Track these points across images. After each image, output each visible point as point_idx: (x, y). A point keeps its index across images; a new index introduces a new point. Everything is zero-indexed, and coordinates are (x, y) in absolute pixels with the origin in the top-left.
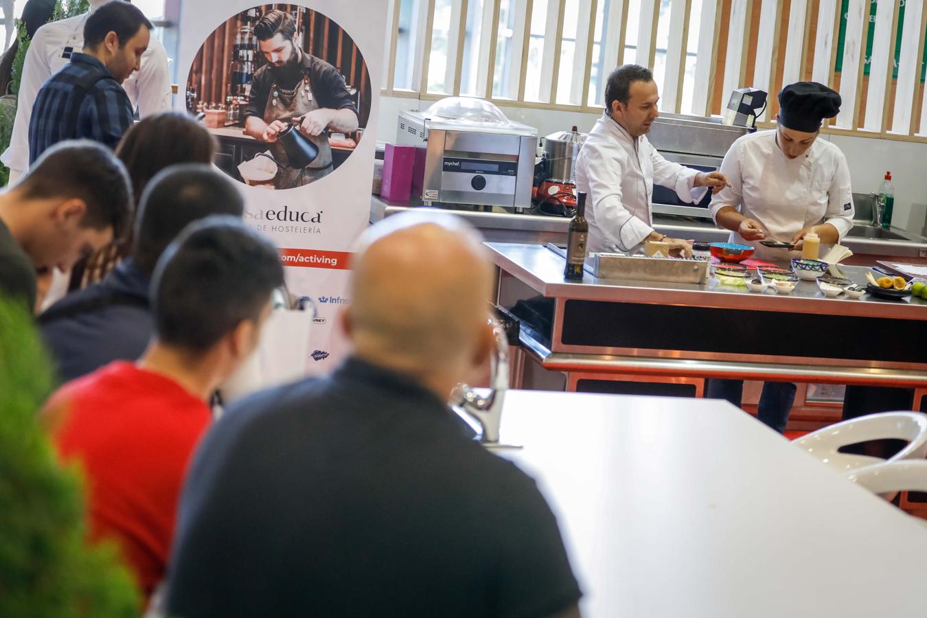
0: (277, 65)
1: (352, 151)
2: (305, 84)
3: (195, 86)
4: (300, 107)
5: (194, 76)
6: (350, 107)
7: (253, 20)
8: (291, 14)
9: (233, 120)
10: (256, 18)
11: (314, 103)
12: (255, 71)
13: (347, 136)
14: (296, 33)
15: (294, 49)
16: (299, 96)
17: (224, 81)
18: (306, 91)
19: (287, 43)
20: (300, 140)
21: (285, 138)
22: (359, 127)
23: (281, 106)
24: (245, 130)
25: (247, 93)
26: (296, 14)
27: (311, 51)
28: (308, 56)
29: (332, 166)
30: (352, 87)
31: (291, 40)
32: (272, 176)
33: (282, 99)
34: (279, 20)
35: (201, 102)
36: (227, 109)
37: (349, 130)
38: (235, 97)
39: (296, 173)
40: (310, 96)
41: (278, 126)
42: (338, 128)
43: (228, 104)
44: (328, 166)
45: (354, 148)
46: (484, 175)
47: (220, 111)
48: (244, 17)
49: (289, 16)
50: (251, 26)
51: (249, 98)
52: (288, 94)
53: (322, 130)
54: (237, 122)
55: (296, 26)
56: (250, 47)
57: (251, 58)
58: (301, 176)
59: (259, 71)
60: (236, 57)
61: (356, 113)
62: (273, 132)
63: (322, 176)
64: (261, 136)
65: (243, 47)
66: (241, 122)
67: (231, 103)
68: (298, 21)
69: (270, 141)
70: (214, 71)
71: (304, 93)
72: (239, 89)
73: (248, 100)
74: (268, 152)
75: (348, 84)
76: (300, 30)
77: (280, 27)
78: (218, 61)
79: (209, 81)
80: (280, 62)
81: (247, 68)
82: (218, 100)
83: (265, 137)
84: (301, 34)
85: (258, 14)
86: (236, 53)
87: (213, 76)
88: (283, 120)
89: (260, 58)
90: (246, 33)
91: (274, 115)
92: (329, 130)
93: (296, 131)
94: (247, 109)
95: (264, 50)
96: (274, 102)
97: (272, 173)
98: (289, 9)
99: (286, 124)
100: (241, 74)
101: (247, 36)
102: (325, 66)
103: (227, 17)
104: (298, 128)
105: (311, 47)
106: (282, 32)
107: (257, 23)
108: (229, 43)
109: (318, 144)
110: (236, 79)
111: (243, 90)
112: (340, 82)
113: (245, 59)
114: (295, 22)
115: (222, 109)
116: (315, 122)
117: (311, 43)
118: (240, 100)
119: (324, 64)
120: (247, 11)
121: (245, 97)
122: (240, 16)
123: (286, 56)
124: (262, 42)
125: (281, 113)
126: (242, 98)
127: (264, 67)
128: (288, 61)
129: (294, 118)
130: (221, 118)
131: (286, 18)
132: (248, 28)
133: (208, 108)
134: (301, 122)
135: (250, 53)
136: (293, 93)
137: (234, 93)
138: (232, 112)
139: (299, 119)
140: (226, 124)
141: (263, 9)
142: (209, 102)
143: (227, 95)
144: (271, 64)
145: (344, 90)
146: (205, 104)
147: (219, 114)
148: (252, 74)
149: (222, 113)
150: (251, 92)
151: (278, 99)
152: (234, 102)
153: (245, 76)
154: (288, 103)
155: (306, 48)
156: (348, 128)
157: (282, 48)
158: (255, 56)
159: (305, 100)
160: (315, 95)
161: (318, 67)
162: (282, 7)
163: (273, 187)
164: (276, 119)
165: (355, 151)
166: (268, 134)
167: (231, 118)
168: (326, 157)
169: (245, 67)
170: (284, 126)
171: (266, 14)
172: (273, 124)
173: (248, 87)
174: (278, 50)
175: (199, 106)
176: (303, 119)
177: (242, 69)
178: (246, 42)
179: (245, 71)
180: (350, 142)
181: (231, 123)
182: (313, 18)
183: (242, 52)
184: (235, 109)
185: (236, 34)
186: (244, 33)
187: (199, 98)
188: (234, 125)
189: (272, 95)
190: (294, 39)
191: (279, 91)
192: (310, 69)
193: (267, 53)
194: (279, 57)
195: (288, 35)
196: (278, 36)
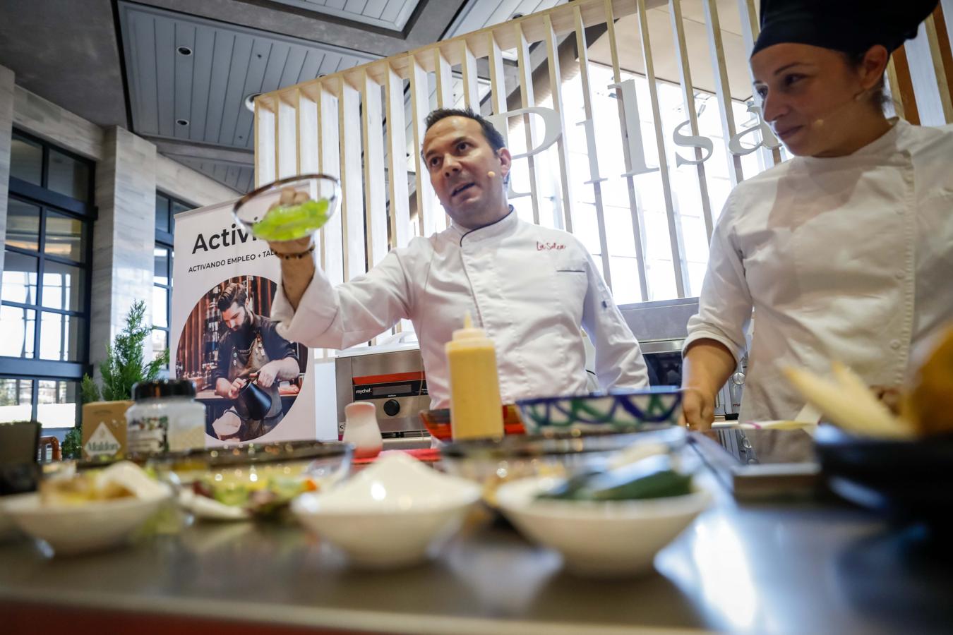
0: (235, 330)
1: (296, 397)
2: (258, 342)
3: (181, 360)
4: (256, 363)
5: (180, 352)
6: (291, 355)
8: (242, 284)
9: (207, 384)
10: (219, 294)
11: (266, 358)
12: (220, 338)
13: (291, 383)
14: (247, 299)
15: (246, 313)
17: (200, 352)
18: (260, 348)
19: (242, 308)
20: (258, 394)
21: (246, 393)
22: (300, 372)
23: (240, 366)
24: (215, 391)
25: (216, 359)
26: (246, 283)
27: (260, 312)
28: (258, 317)
29: (282, 414)
31: (244, 306)
32: (236, 430)
33: (240, 358)
34: (234, 291)
35: (185, 373)
36: (203, 375)
37: (292, 377)
38: (208, 364)
39: (256, 425)
40: (263, 352)
41: (240, 383)
42: (284, 376)
43: (203, 370)
44: (278, 415)
45: (298, 393)
46: (398, 399)
47: (199, 377)
48: (210, 295)
49: (241, 286)
50: (216, 301)
51: (217, 362)
52: (244, 353)
53: (273, 381)
54: (210, 385)
55: (247, 293)
56: (216, 319)
57: (217, 329)
58: (261, 426)
59: (223, 337)
60: (206, 329)
61: (296, 359)
62: (235, 389)
63: (276, 424)
64: (226, 395)
65: (211, 320)
66: (212, 385)
67: (205, 369)
68: (248, 288)
69: (234, 398)
70: (193, 345)
71: (258, 350)
72: (210, 357)
73: (216, 364)
74: (233, 408)
76: (250, 295)
77: (235, 297)
78: (195, 335)
79: (190, 353)
80: (237, 326)
81: (215, 338)
82: (197, 369)
83: (230, 394)
84: (251, 299)
85: (220, 290)
86: (207, 326)
87: (192, 349)
88: (242, 378)
89: (223, 326)
90: (212, 308)
91: (235, 374)
92: (279, 379)
93: (255, 386)
94: (217, 372)
95: (225, 319)
96: (235, 362)
97: (237, 426)
98: (240, 280)
99: (245, 380)
100: (211, 343)
101: (213, 310)
102: (271, 323)
103: (198, 299)
104: (255, 382)
105: (260, 309)
106: (237, 301)
107: (220, 298)
108: (202, 320)
109: (271, 394)
110: (209, 347)
111: (213, 356)
113: (213, 330)
114: (246, 289)
115: (200, 375)
116: (268, 375)
117: (260, 305)
118: (212, 366)
120: (212, 290)
121: (214, 362)
122: (208, 296)
123: (241, 321)
124: (223, 313)
125: (241, 371)
126: (213, 363)
127: (226, 334)
128: (243, 325)
129: (251, 374)
130: (200, 383)
131: (239, 288)
132: (214, 303)
134: (257, 377)
135: (216, 324)
136: (249, 352)
137: (207, 361)
138: (206, 377)
139: (256, 374)
140: (203, 388)
141: (223, 285)
142: (191, 373)
143: (202, 363)
144: (231, 330)
146: (188, 374)
147: (197, 380)
149: (200, 379)
150: (219, 357)
151: (237, 359)
152: (208, 368)
153: (213, 344)
154: (246, 361)
155: (256, 311)
156: (291, 374)
157: (238, 314)
158: (219, 325)
159: (259, 357)
160: (266, 351)
161: (266, 325)
162: (235, 280)
163: (239, 440)
164: (237, 377)
165: (299, 395)
166: (232, 391)
168: (277, 406)
169: (214, 337)
170: (243, 382)
171: (225, 288)
172: (235, 383)
173: (216, 353)
174: (235, 317)
175: (185, 376)
176: (259, 374)
177: (211, 338)
178: (213, 315)
179: (214, 340)
180: (294, 388)
181: (206, 387)
182: (259, 282)
183: (211, 325)
184: (208, 374)
185: (206, 311)
186: (211, 309)
187: (184, 370)
188: (208, 388)
189: (233, 356)
190: (246, 305)
191: (238, 352)
192: (260, 328)
193: (227, 321)
194: (236, 323)
195: (241, 302)
196: (234, 305)
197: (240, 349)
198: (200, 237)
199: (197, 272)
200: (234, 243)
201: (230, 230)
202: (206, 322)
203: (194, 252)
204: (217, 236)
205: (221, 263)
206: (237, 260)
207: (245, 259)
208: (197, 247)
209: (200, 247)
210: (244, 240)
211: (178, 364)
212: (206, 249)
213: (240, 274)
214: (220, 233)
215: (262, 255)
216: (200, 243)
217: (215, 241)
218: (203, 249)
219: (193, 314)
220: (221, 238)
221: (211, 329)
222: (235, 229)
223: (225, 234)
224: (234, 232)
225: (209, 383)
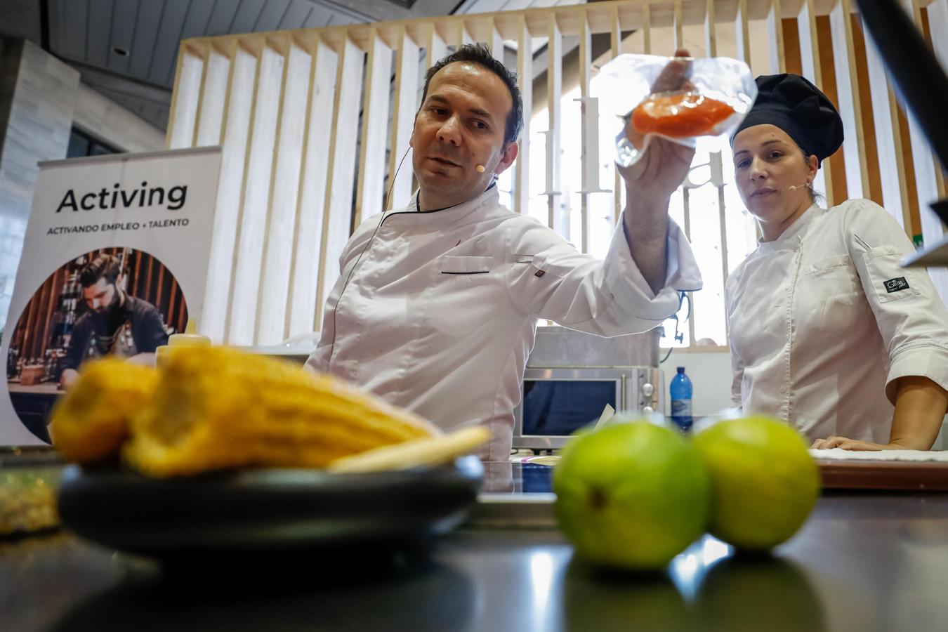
0: (98, 311)
3: (18, 342)
5: (19, 332)
7: (80, 267)
8: (117, 256)
9: (49, 376)
10: (84, 265)
11: (134, 349)
14: (120, 276)
15: (116, 293)
16: (118, 342)
17: (46, 334)
18: (127, 337)
19: (111, 286)
23: (97, 355)
24: (59, 384)
25: (66, 345)
26: (121, 257)
27: (134, 294)
28: (131, 299)
30: (170, 326)
31: (114, 284)
34: (104, 264)
35: (20, 359)
36: (45, 363)
38: (54, 350)
40: (131, 342)
47: (38, 366)
48: (72, 266)
49: (115, 259)
50: (78, 274)
51: (67, 349)
52: (106, 341)
54: (53, 376)
55: (121, 269)
56: (75, 295)
57: (73, 308)
59: (80, 319)
60: (59, 306)
65: (68, 296)
66: (56, 377)
67: (50, 356)
68: (123, 263)
70: (38, 324)
71: (125, 339)
72: (59, 341)
73: (66, 351)
75: (165, 323)
76: (125, 271)
77: (105, 271)
78: (42, 313)
79: (31, 335)
80: (101, 308)
81: (70, 318)
82: (37, 355)
84: (125, 276)
85: (85, 261)
86: (60, 302)
87: (36, 330)
89: (83, 306)
90: (72, 282)
94: (64, 361)
95: (87, 297)
96: (91, 351)
98: (115, 252)
100: (63, 325)
101: (73, 285)
102: (147, 307)
103: (55, 268)
105: (135, 289)
106: (106, 276)
107: (84, 270)
108: (56, 294)
110: (59, 330)
111: (63, 341)
112: (158, 322)
113: (69, 308)
114: (120, 264)
115: (41, 364)
117: (136, 284)
118: (59, 353)
119: (146, 305)
120: (74, 261)
121: (64, 348)
122: (67, 267)
123: (107, 301)
124: (86, 289)
126: (61, 350)
127: (85, 315)
128: (110, 306)
130: (38, 373)
131: (111, 261)
132: (75, 276)
133: (26, 364)
135: (74, 302)
136: (112, 340)
137: (54, 347)
138: (49, 366)
140: (42, 380)
141: (91, 256)
142: (28, 359)
143: (46, 349)
144: (93, 311)
145: (161, 330)
146: (25, 360)
147: (37, 370)
148: (73, 324)
149: (40, 369)
150: (71, 343)
151: (96, 348)
152: (53, 355)
153: (66, 327)
155: (129, 291)
157: (105, 292)
158: (78, 304)
159: (125, 347)
160: (135, 341)
161: (140, 309)
162: (108, 251)
167: (48, 373)
169: (68, 317)
171: (93, 259)
173: (68, 338)
174: (100, 296)
175: (19, 363)
177: (65, 319)
178: (72, 291)
179: (67, 321)
181: (46, 378)
182: (139, 258)
183: (66, 302)
184: (53, 363)
185: (63, 284)
186: (70, 282)
187: (20, 355)
188: (50, 381)
189: (90, 344)
190: (117, 283)
191: (97, 339)
192: (132, 313)
193: (90, 300)
194: (101, 303)
195: (112, 279)
196: (102, 281)
197: (103, 335)
198: (71, 193)
199: (59, 234)
200: (113, 205)
201: (111, 190)
202: (60, 298)
203: (59, 210)
204: (93, 196)
205: (92, 229)
206: (114, 227)
207: (125, 226)
208: (63, 204)
209: (69, 205)
210: (127, 204)
211: (13, 346)
212: (75, 209)
213: (116, 245)
214: (98, 191)
215: (148, 225)
216: (69, 201)
217: (88, 202)
218: (71, 208)
219: (45, 287)
220: (98, 199)
221: (66, 307)
222: (119, 190)
223: (104, 193)
224: (115, 194)
225: (51, 374)
